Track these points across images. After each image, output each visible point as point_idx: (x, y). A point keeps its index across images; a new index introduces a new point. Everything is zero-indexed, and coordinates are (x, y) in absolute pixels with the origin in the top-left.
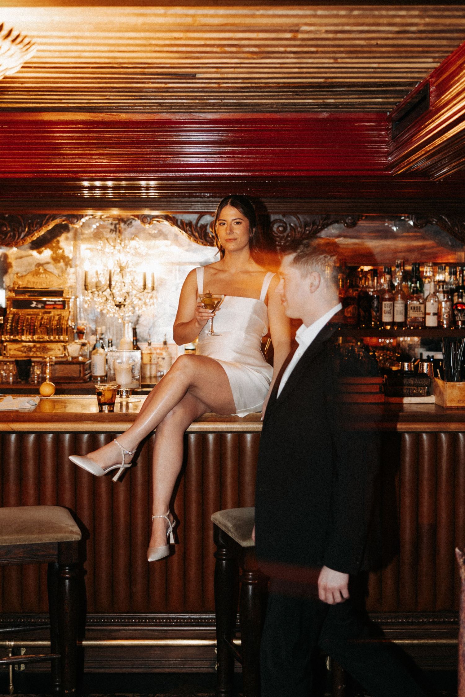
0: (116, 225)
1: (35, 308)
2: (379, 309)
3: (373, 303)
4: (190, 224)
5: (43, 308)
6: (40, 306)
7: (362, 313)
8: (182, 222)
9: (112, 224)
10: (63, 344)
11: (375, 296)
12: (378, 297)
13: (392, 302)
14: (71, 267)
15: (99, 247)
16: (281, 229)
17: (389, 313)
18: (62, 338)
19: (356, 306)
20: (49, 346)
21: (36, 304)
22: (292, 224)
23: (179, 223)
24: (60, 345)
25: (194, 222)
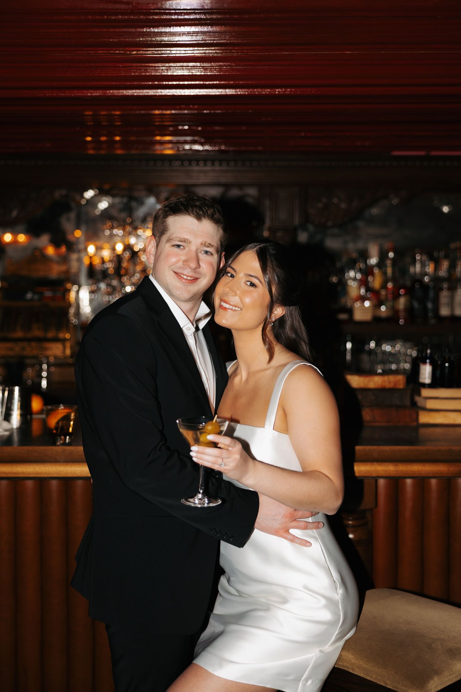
1: (31, 300)
2: (436, 301)
3: (429, 294)
5: (39, 300)
6: (36, 297)
7: (416, 305)
10: (63, 342)
14: (73, 252)
20: (46, 345)
21: (33, 295)
22: (335, 200)
24: (59, 345)
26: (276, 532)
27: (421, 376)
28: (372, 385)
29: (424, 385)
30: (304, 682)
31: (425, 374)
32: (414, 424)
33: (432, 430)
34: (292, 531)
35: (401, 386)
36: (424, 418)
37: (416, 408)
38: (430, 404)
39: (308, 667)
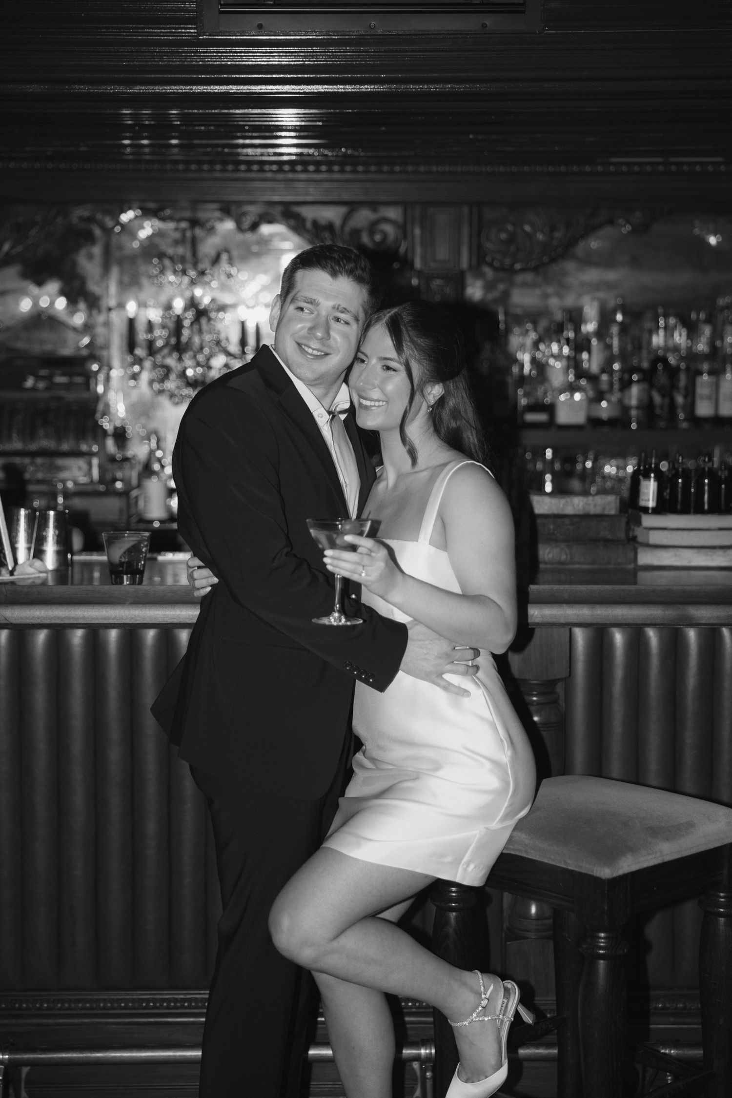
0: (184, 230)
1: (34, 389)
2: (690, 393)
3: (678, 379)
4: (330, 227)
5: (47, 389)
6: (41, 385)
7: (657, 398)
8: (315, 223)
9: (176, 229)
10: (87, 457)
11: (683, 365)
12: (688, 369)
13: (713, 379)
14: (100, 311)
15: (155, 272)
16: (503, 236)
17: (709, 398)
18: (84, 447)
19: (645, 385)
20: (60, 462)
21: (36, 381)
22: (527, 228)
23: (309, 225)
24: (81, 463)
25: (338, 222)
26: (426, 676)
27: (642, 497)
28: (569, 510)
29: (645, 510)
30: (465, 866)
31: (648, 494)
32: (632, 566)
33: (656, 573)
34: (448, 677)
35: (613, 512)
36: (645, 558)
37: (633, 543)
38: (655, 538)
39: (469, 846)
